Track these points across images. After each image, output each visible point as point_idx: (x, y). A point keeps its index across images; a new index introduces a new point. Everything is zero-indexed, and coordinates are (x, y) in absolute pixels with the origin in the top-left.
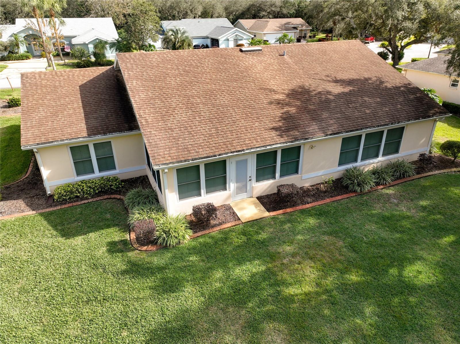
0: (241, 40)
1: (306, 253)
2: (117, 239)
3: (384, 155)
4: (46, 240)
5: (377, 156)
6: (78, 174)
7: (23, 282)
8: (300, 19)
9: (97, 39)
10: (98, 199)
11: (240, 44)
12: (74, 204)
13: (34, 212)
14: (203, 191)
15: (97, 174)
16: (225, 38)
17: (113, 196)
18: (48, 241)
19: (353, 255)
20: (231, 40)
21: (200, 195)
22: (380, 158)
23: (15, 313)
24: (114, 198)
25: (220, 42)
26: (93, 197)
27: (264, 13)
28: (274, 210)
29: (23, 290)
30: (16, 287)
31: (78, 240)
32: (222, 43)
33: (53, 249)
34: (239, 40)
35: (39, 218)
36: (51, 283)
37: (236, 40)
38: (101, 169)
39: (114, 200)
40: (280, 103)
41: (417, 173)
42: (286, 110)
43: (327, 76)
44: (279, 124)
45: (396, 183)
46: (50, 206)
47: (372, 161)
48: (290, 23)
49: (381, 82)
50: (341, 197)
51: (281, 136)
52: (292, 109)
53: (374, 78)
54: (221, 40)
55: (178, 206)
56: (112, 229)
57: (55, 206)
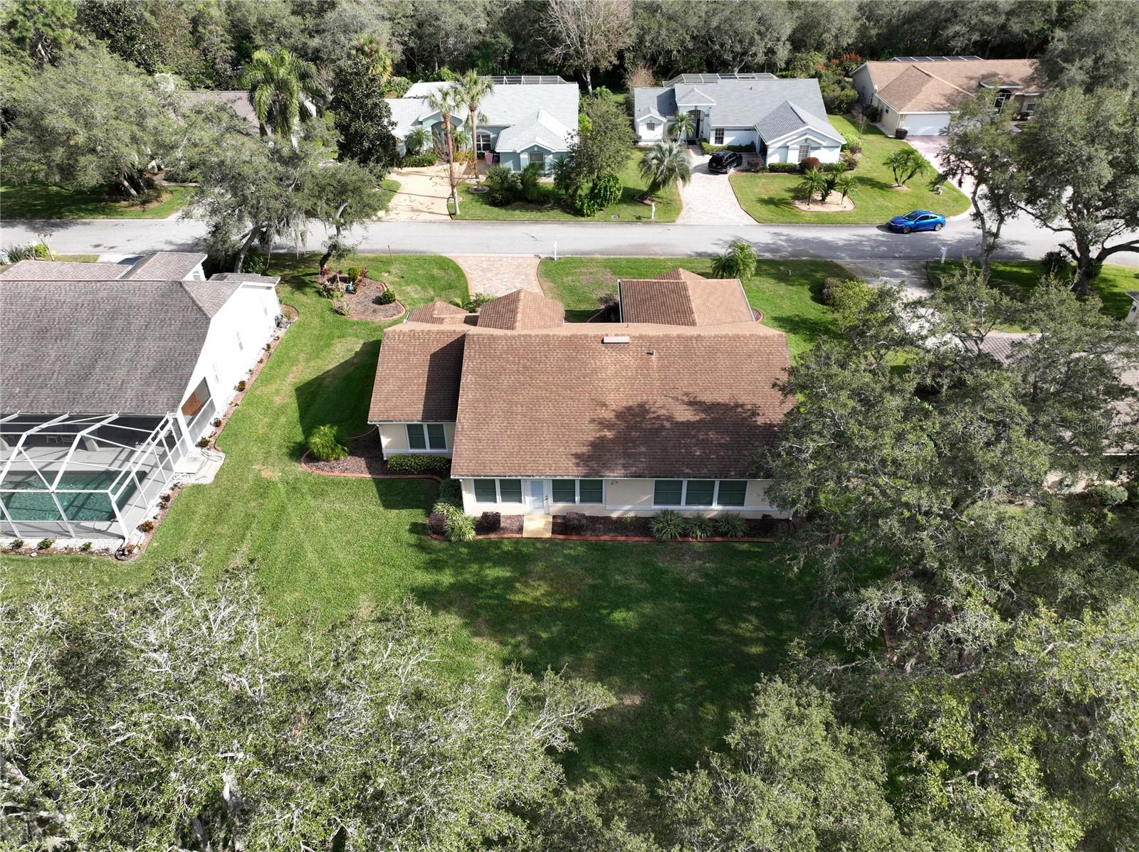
0: (817, 149)
1: (552, 579)
2: (419, 521)
3: (720, 504)
4: (371, 507)
5: (710, 503)
6: (412, 447)
7: (349, 536)
10: (423, 476)
11: (812, 159)
12: (403, 477)
13: (370, 476)
14: (499, 498)
15: (428, 450)
16: (781, 144)
17: (435, 477)
18: (372, 508)
19: (588, 592)
20: (795, 145)
21: (495, 501)
22: (715, 507)
23: (341, 556)
24: (435, 479)
25: (770, 151)
26: (418, 474)
27: (959, 28)
29: (348, 542)
30: (345, 539)
31: (394, 513)
32: (773, 153)
33: (374, 516)
34: (812, 149)
35: (372, 483)
36: (365, 543)
37: (805, 148)
38: (432, 447)
39: (433, 482)
40: (603, 424)
41: (746, 534)
42: (603, 434)
43: (687, 394)
44: (584, 449)
45: (712, 539)
46: (383, 473)
47: (702, 507)
48: (995, 75)
49: (754, 414)
50: (637, 539)
51: (577, 465)
52: (609, 434)
53: (749, 407)
54: (773, 146)
55: (473, 507)
56: (420, 511)
57: (387, 474)
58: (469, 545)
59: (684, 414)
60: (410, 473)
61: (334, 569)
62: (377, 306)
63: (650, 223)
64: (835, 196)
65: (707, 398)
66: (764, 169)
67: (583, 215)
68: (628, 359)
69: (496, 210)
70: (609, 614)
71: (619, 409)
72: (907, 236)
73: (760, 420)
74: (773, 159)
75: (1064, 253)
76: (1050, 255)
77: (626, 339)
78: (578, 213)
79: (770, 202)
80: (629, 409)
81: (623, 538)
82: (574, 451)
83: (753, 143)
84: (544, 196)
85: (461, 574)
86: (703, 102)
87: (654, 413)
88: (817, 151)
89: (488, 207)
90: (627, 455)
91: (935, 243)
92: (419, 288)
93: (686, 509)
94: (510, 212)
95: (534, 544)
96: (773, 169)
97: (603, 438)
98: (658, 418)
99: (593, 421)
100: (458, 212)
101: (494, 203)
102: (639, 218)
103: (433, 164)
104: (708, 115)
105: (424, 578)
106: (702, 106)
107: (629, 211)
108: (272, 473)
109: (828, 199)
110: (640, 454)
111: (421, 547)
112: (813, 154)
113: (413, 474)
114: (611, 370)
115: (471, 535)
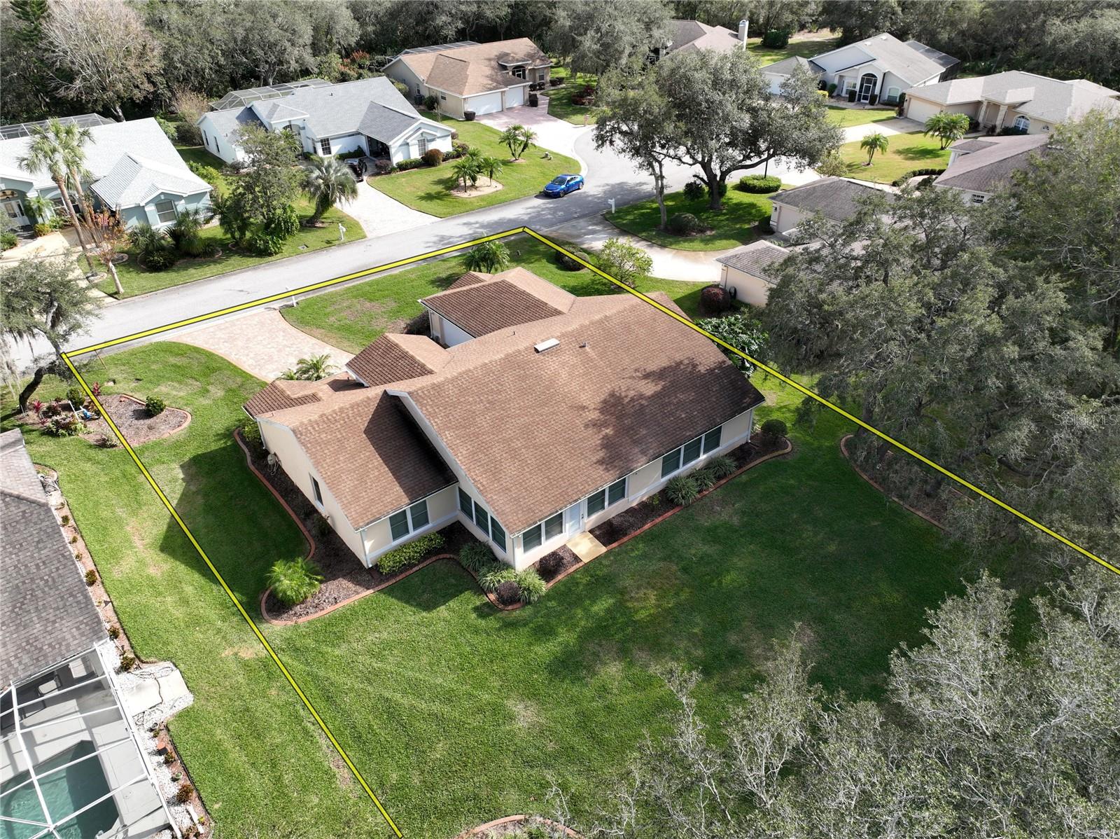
0: (433, 140)
1: (648, 583)
2: (478, 603)
3: (704, 453)
4: (411, 618)
5: (698, 456)
6: (394, 539)
8: (526, 40)
9: (162, 193)
10: (428, 562)
11: (431, 151)
12: (407, 573)
13: (371, 591)
14: (543, 538)
15: (412, 533)
16: (400, 142)
17: (441, 556)
18: (418, 618)
19: (685, 576)
20: (413, 141)
21: (541, 544)
22: (703, 457)
24: (444, 558)
25: (392, 151)
26: (420, 562)
27: (444, 18)
28: (610, 544)
31: (442, 611)
32: (396, 152)
33: (425, 624)
34: (429, 141)
35: (383, 597)
37: (423, 142)
38: (416, 528)
39: (445, 561)
40: (595, 425)
41: (739, 467)
42: (603, 433)
43: (636, 370)
44: (601, 454)
45: (718, 485)
46: (382, 581)
47: (693, 462)
48: (507, 54)
49: (695, 366)
50: (669, 514)
51: (607, 470)
52: (609, 431)
53: (686, 362)
54: (394, 145)
55: (523, 560)
56: (467, 594)
57: (388, 580)
58: (548, 597)
59: (649, 388)
60: (411, 566)
61: (449, 697)
62: (148, 421)
63: (344, 244)
64: (482, 180)
65: (653, 366)
66: (393, 170)
67: (270, 254)
68: (570, 358)
69: (162, 275)
70: (720, 583)
71: (600, 406)
72: (565, 198)
73: (702, 369)
74: (397, 158)
75: (698, 182)
76: (689, 186)
77: (553, 342)
78: (264, 253)
79: (429, 197)
80: (605, 402)
81: (660, 519)
82: (594, 459)
83: (359, 147)
84: (209, 245)
85: (576, 625)
86: (296, 115)
87: (626, 396)
88: (433, 143)
89: (147, 274)
90: (636, 442)
91: (590, 199)
92: (176, 384)
93: (683, 470)
94: (183, 273)
95: (601, 564)
96: (402, 167)
97: (606, 437)
98: (632, 400)
99: (586, 426)
100: (122, 290)
101: (154, 268)
102: (328, 242)
103: (15, 245)
104: (304, 128)
105: (545, 651)
106: (296, 120)
107: (310, 237)
108: (252, 650)
109: (478, 183)
110: (645, 436)
111: (510, 625)
112: (431, 146)
113: (416, 565)
114: (564, 374)
115: (544, 587)
